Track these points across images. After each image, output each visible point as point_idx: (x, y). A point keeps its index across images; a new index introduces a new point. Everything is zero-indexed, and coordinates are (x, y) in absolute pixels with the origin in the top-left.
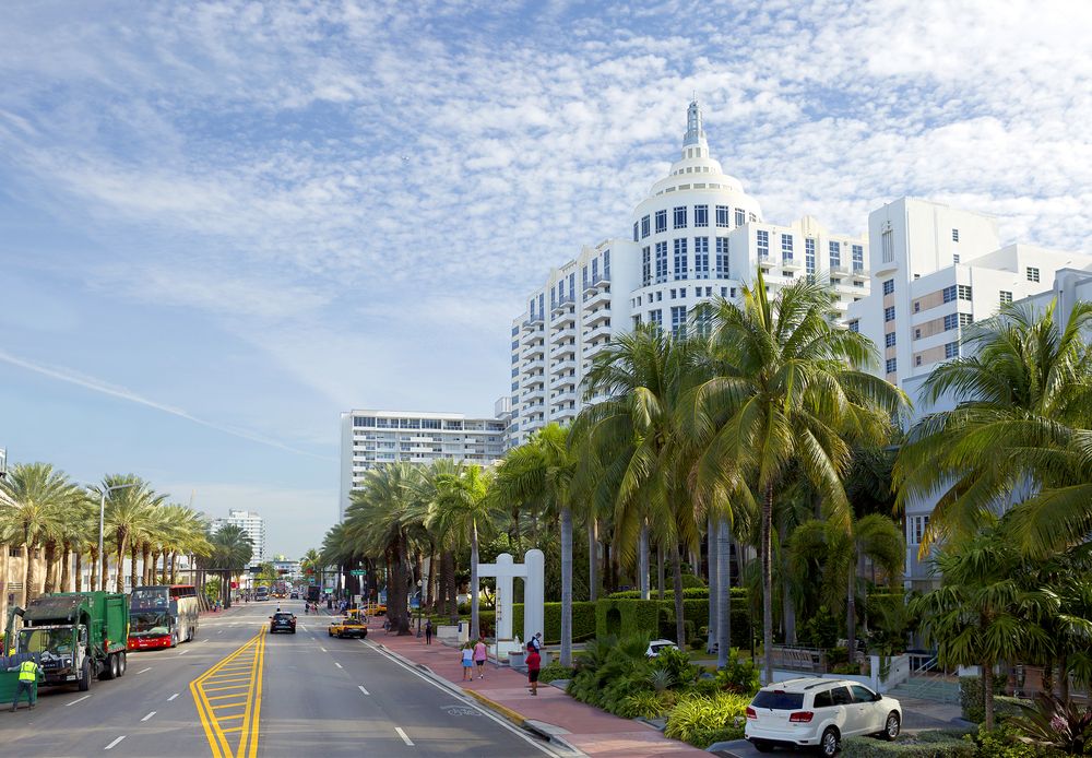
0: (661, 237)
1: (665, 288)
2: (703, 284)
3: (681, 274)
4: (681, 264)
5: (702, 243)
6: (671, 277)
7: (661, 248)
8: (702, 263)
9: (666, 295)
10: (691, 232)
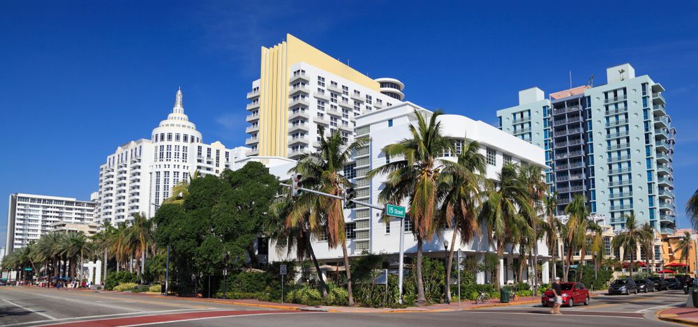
0: (162, 143)
1: (162, 164)
2: (177, 163)
3: (169, 159)
4: (169, 154)
5: (177, 147)
6: (165, 159)
7: (162, 147)
8: (177, 155)
9: (162, 166)
10: (173, 143)
